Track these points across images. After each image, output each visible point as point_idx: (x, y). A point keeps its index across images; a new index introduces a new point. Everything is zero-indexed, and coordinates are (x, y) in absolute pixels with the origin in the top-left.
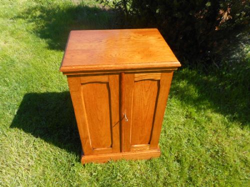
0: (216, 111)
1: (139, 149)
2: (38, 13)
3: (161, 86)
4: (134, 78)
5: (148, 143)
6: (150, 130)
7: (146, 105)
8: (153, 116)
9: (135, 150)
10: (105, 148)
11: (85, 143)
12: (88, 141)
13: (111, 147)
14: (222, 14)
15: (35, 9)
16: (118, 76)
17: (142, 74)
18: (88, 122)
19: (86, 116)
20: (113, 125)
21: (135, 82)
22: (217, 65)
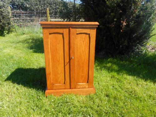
0: (129, 75)
1: (81, 87)
2: (31, 41)
3: (91, 38)
4: (76, 31)
5: (87, 82)
6: (88, 71)
7: (83, 50)
8: (88, 60)
9: (79, 87)
10: (61, 84)
11: (49, 79)
12: (50, 76)
13: (64, 83)
14: (123, 22)
15: (29, 39)
16: (68, 29)
17: (80, 29)
18: (51, 62)
19: (50, 57)
20: (66, 64)
21: (77, 34)
22: (127, 56)
